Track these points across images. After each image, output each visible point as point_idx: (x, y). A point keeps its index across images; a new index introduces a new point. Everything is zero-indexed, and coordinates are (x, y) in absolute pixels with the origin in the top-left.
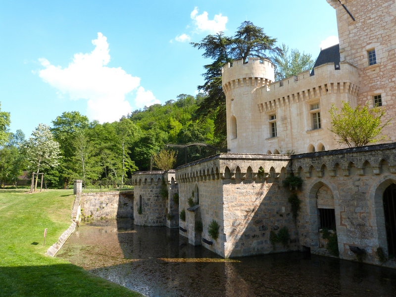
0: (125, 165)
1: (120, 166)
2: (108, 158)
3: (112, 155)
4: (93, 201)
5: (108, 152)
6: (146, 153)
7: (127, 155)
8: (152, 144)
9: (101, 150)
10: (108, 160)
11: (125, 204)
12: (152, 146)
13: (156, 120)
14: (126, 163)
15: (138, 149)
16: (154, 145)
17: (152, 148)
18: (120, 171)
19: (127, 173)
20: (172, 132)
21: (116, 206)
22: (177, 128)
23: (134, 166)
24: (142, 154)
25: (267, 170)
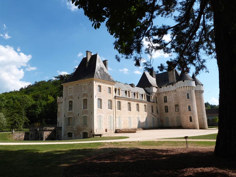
0: (24, 120)
1: (22, 120)
2: (16, 117)
3: (18, 115)
4: (17, 135)
5: (16, 114)
6: (34, 113)
7: (25, 115)
8: (38, 108)
9: (13, 114)
10: (16, 118)
11: (26, 136)
12: (37, 109)
13: (41, 93)
14: (24, 119)
15: (30, 111)
16: (39, 109)
17: (38, 110)
18: (21, 123)
19: (24, 123)
20: (48, 102)
21: (24, 136)
22: (51, 100)
23: (28, 120)
24: (32, 113)
25: (51, 129)
